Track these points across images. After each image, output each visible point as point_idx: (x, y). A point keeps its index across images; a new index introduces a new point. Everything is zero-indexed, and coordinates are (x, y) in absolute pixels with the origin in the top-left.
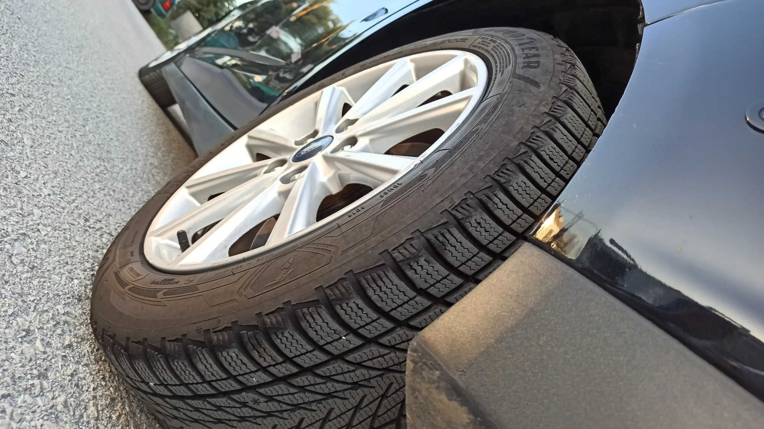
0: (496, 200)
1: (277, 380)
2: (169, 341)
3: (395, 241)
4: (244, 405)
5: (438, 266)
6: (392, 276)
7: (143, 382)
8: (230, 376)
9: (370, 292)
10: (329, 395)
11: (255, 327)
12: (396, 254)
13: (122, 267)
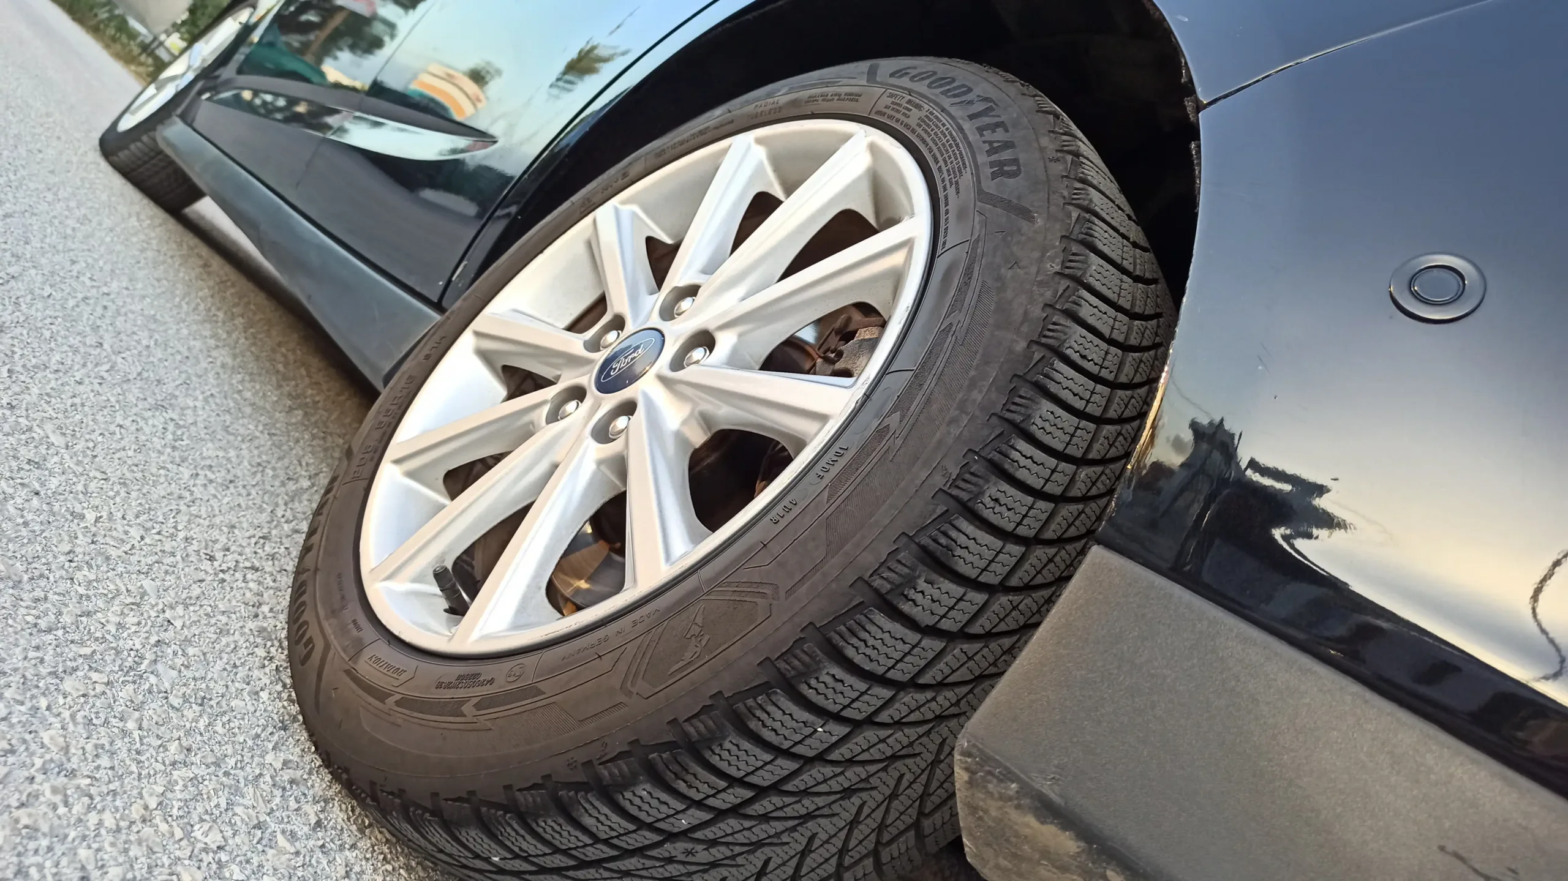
0: (1015, 455)
1: (721, 814)
2: (519, 790)
3: (869, 560)
4: (670, 860)
5: (947, 585)
6: (880, 618)
7: (477, 856)
8: (641, 825)
9: (850, 652)
10: (809, 816)
11: (671, 746)
12: (877, 583)
13: (355, 657)
